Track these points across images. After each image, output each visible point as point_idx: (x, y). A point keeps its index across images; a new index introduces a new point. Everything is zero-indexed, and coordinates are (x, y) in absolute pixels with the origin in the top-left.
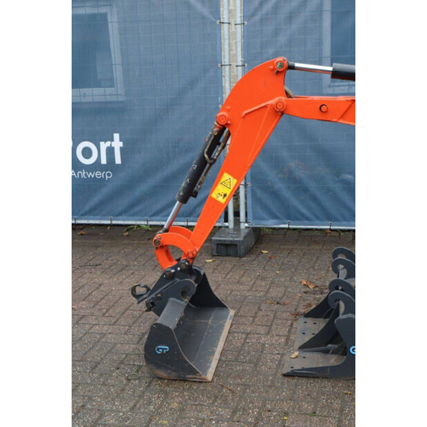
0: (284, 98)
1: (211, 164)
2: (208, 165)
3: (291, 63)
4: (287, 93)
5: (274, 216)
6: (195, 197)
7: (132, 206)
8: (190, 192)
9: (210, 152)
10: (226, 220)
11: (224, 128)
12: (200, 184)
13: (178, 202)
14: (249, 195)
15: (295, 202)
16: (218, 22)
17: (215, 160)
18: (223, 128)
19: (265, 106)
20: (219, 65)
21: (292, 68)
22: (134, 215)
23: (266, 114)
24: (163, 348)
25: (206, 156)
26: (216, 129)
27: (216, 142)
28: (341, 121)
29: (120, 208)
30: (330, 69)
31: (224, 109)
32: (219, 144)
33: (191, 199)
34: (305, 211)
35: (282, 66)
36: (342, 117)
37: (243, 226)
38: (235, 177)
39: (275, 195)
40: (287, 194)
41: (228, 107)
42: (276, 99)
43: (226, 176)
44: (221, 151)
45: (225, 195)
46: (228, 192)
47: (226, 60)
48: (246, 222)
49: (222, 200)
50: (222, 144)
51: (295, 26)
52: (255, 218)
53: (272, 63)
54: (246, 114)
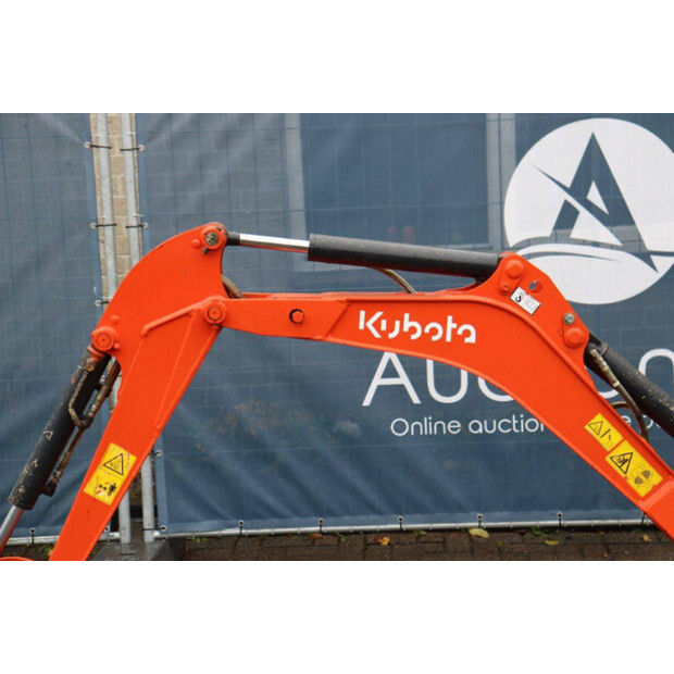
0: (222, 299)
1: (82, 429)
2: (77, 430)
3: (232, 234)
4: (227, 289)
5: (212, 514)
6: (50, 493)
8: (40, 485)
9: (80, 405)
10: (115, 526)
11: (108, 358)
12: (62, 467)
13: (14, 508)
14: (161, 474)
15: (251, 484)
16: (87, 145)
17: (91, 420)
18: (105, 358)
19: (187, 315)
20: (93, 225)
21: (235, 242)
23: (189, 328)
25: (72, 412)
26: (91, 360)
27: (92, 383)
28: (330, 339)
30: (306, 244)
31: (105, 321)
32: (99, 387)
33: (43, 499)
34: (270, 500)
35: (215, 240)
36: (330, 332)
37: (150, 536)
38: (131, 450)
39: (211, 468)
40: (234, 467)
41: (115, 317)
42: (208, 301)
43: (114, 451)
44: (101, 402)
45: (113, 488)
46: (119, 481)
47: (105, 216)
48: (156, 528)
49: (106, 498)
50: (104, 388)
52: (174, 519)
53: (196, 234)
54: (151, 330)
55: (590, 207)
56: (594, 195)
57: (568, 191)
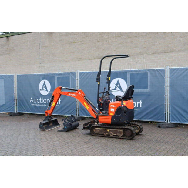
7: (62, 112)
16: (76, 79)
22: (62, 113)
24: (41, 126)
29: (60, 112)
30: (66, 88)
37: (79, 116)
43: (54, 103)
49: (53, 106)
51: (87, 80)
52: (81, 115)
53: (60, 87)
54: (56, 94)
55: (118, 87)
56: (118, 85)
57: (116, 85)
